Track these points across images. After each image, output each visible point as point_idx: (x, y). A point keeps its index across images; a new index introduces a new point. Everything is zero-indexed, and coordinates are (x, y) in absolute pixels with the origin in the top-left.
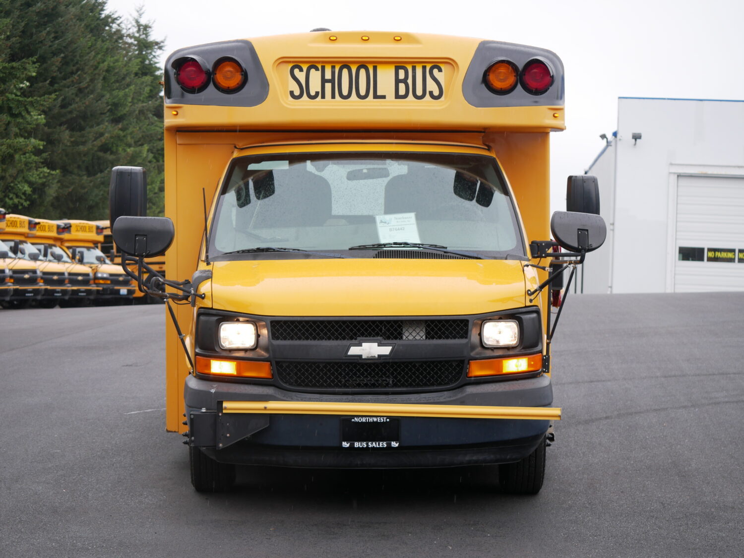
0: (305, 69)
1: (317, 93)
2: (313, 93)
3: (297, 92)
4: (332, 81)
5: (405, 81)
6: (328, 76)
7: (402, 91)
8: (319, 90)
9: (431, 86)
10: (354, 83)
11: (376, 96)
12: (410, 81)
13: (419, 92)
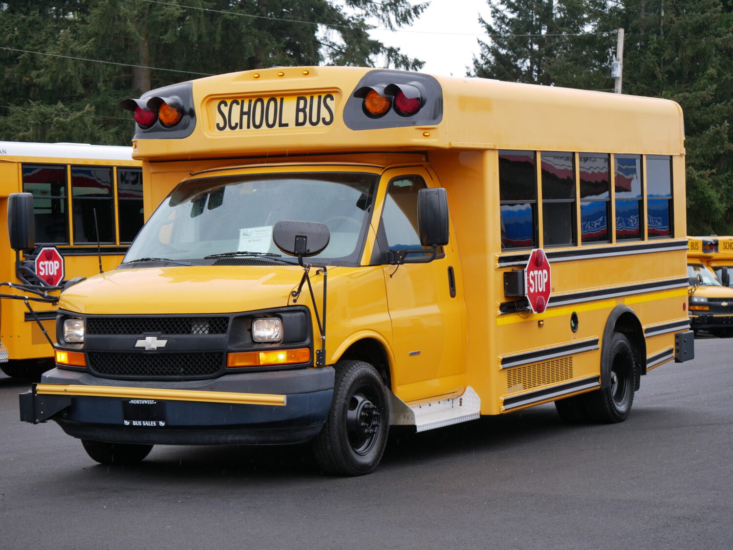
0: (229, 104)
1: (237, 124)
2: (233, 125)
3: (221, 125)
4: (248, 113)
5: (304, 110)
6: (246, 109)
7: (301, 120)
8: (238, 121)
9: (325, 113)
10: (265, 113)
11: (281, 125)
12: (307, 110)
13: (314, 120)
